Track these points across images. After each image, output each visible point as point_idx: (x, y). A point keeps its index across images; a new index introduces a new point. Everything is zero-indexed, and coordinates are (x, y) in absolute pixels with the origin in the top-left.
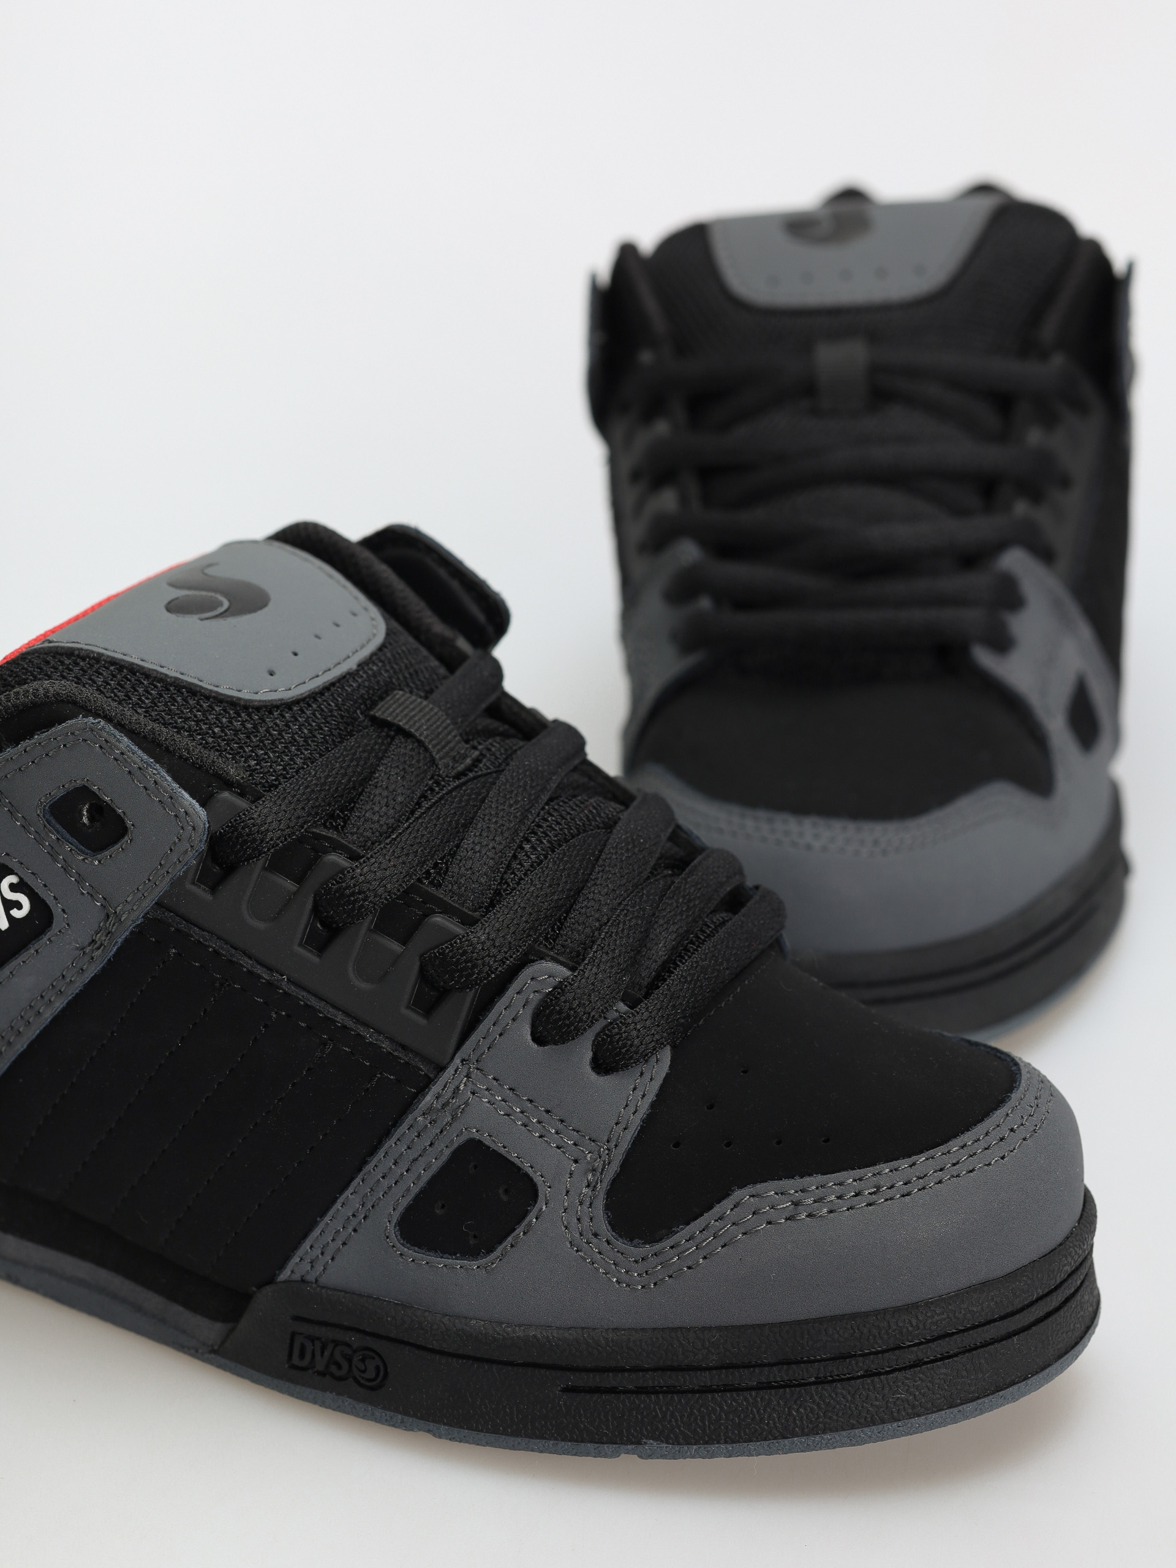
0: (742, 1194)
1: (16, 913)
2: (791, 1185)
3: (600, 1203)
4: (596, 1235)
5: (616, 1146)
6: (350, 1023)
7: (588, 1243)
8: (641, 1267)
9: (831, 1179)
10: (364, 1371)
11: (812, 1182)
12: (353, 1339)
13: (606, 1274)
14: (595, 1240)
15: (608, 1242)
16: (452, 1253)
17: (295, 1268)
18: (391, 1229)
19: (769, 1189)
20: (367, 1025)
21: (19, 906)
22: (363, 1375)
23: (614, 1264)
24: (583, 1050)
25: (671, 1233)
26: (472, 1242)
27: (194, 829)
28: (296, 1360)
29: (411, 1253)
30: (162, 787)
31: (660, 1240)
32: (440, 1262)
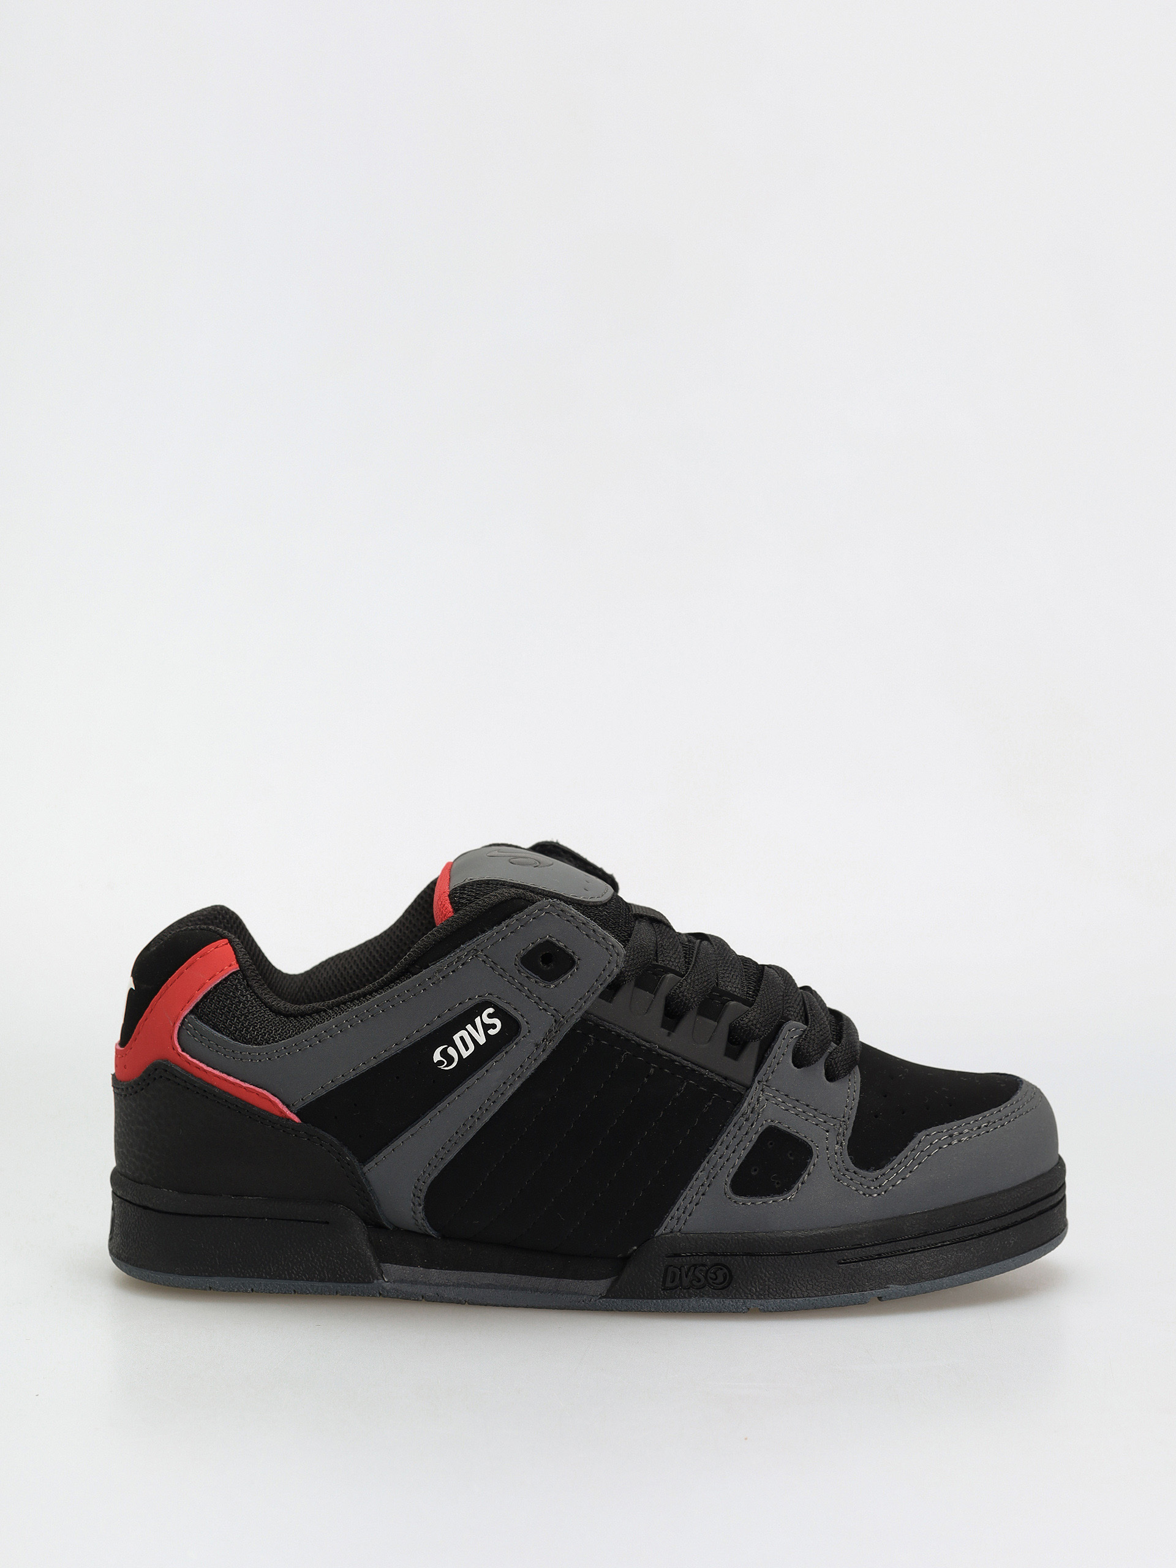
0: (921, 1136)
1: (492, 1032)
2: (944, 1127)
3: (846, 1152)
4: (847, 1170)
5: (849, 1119)
6: (695, 1068)
7: (844, 1175)
8: (877, 1183)
9: (963, 1122)
10: (716, 1279)
11: (954, 1125)
12: (708, 1261)
13: (857, 1190)
14: (847, 1173)
15: (855, 1172)
16: (767, 1195)
17: (670, 1225)
18: (728, 1189)
19: (933, 1131)
20: (705, 1069)
21: (494, 1026)
22: (714, 1281)
23: (861, 1184)
24: (820, 1068)
25: (890, 1161)
26: (777, 1186)
27: (618, 955)
28: (669, 1284)
29: (741, 1199)
30: (599, 932)
31: (883, 1167)
32: (759, 1201)
